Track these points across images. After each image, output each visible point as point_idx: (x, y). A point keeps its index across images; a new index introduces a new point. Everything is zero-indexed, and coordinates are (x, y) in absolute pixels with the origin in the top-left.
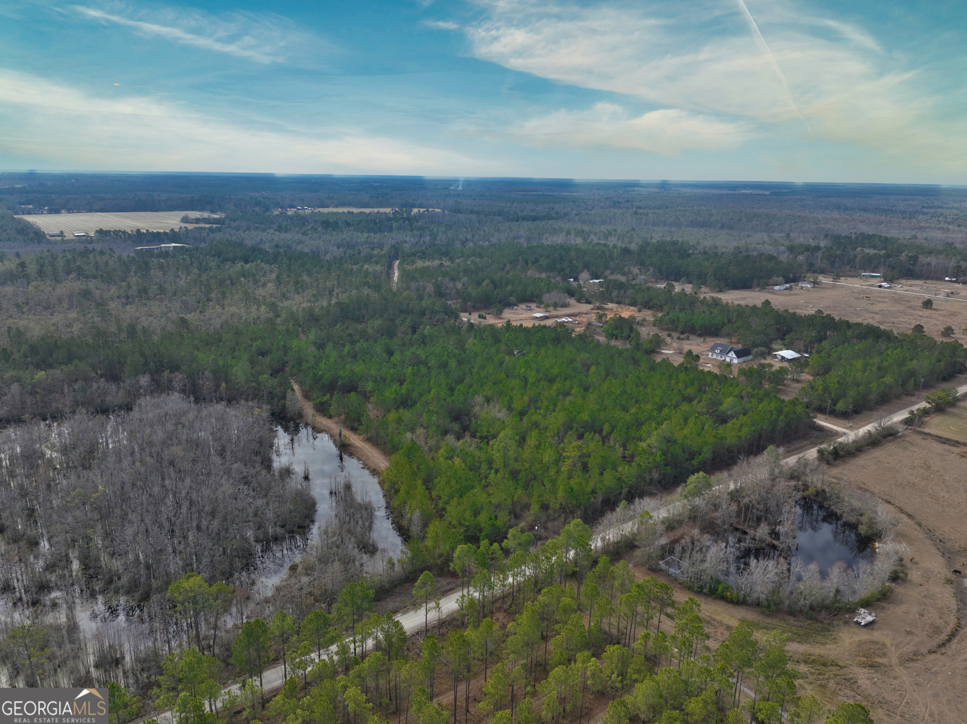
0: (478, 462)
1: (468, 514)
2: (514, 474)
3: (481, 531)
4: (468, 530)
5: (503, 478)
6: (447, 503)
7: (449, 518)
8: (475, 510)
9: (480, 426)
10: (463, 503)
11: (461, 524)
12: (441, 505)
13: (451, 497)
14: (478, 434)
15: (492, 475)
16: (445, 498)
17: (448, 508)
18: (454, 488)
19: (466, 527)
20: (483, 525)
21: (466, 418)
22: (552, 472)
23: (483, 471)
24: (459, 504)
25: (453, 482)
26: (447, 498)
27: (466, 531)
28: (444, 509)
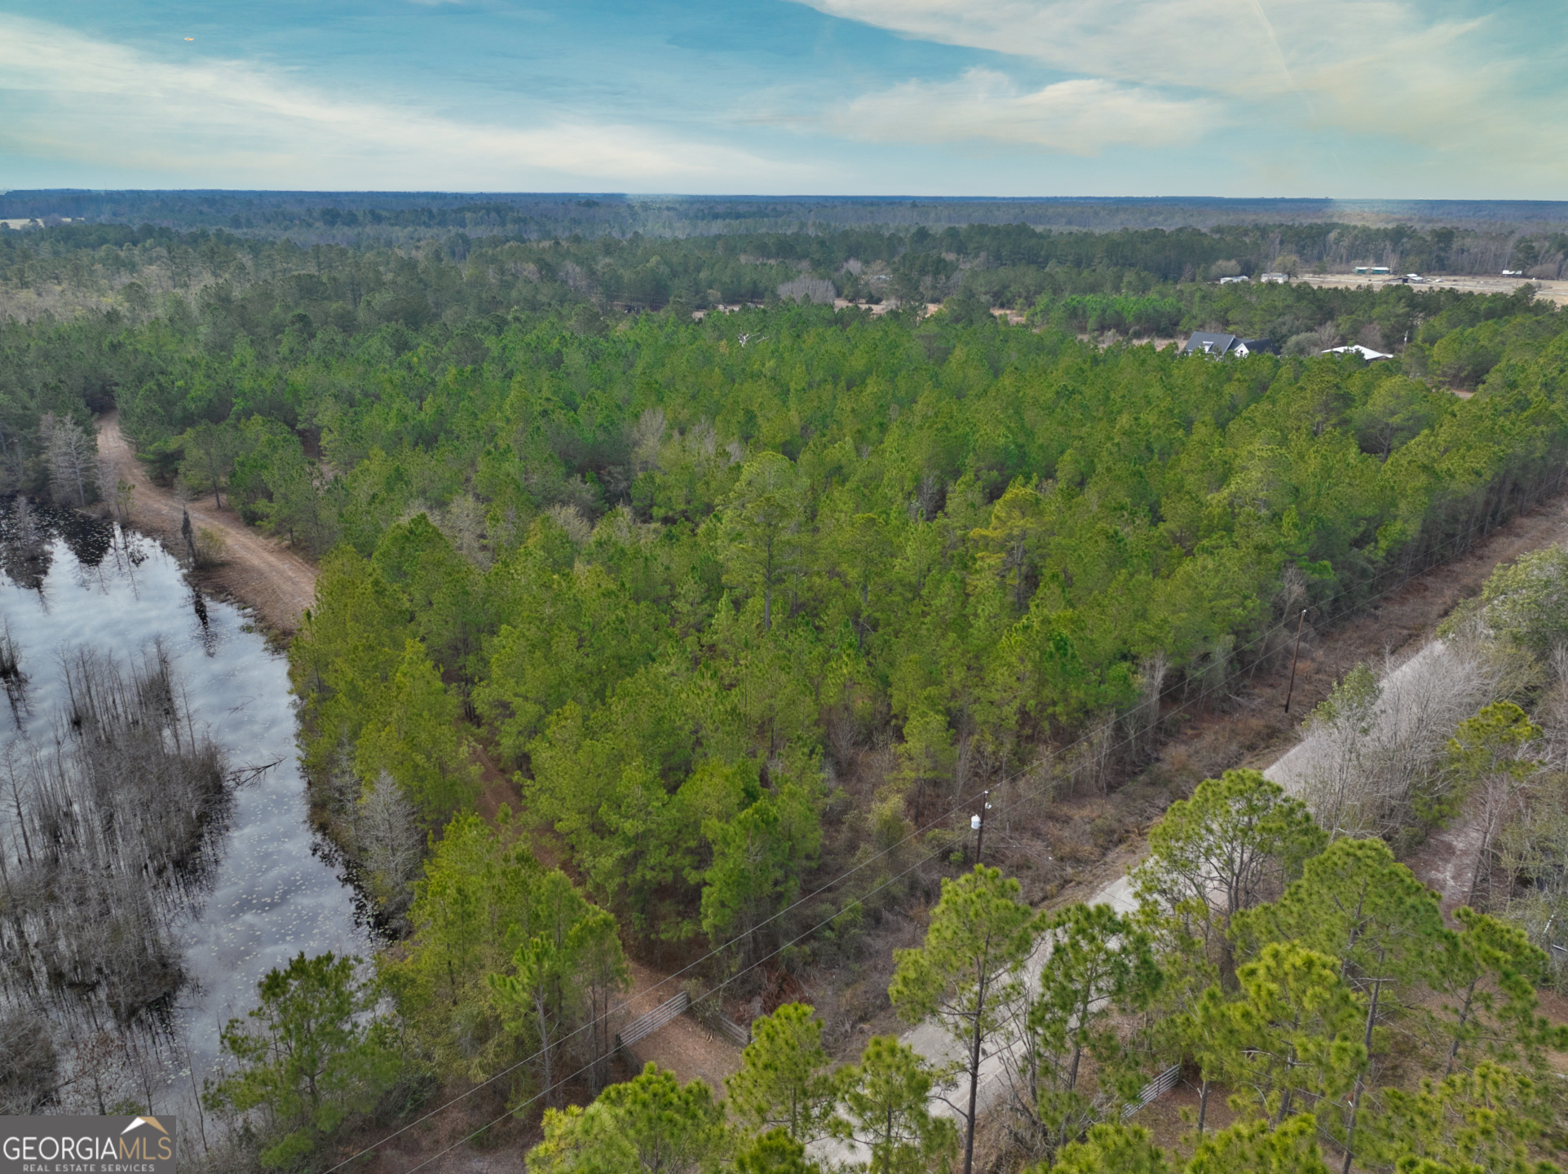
0: (666, 582)
1: (635, 776)
2: (806, 611)
3: (703, 855)
4: (638, 856)
5: (764, 626)
6: (534, 730)
7: (544, 803)
8: (667, 756)
9: (664, 487)
10: (606, 727)
11: (600, 829)
12: (508, 743)
13: (552, 701)
14: (658, 512)
15: (722, 617)
16: (528, 711)
17: (542, 754)
18: (567, 668)
19: (628, 841)
20: (712, 827)
21: (617, 470)
22: (943, 597)
23: (682, 606)
24: (589, 732)
25: (564, 643)
26: (532, 709)
27: (628, 864)
28: (523, 761)
